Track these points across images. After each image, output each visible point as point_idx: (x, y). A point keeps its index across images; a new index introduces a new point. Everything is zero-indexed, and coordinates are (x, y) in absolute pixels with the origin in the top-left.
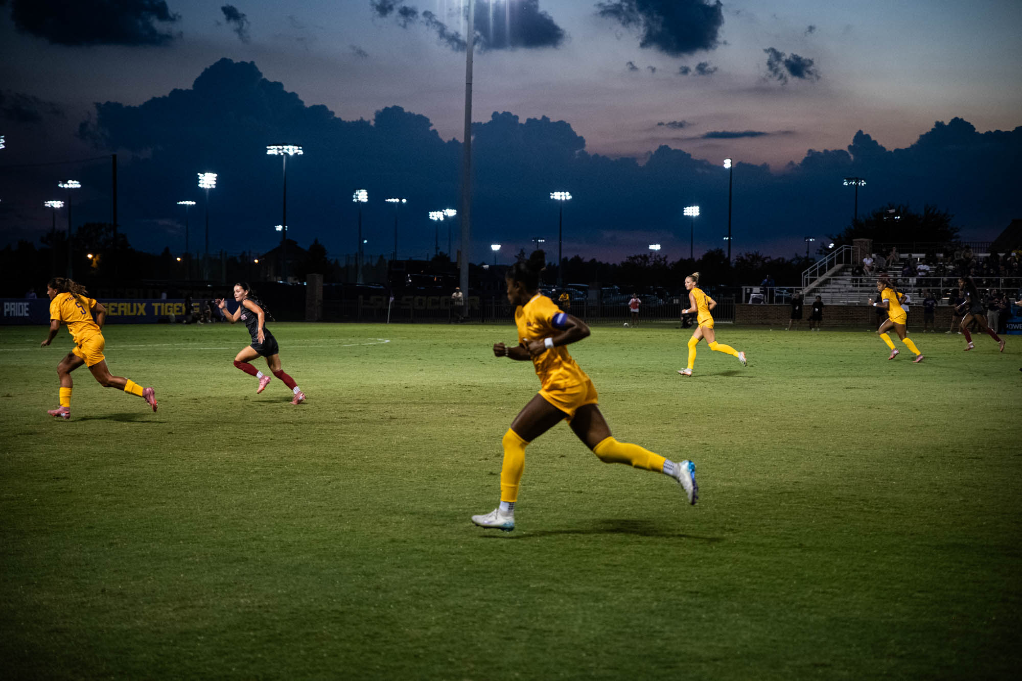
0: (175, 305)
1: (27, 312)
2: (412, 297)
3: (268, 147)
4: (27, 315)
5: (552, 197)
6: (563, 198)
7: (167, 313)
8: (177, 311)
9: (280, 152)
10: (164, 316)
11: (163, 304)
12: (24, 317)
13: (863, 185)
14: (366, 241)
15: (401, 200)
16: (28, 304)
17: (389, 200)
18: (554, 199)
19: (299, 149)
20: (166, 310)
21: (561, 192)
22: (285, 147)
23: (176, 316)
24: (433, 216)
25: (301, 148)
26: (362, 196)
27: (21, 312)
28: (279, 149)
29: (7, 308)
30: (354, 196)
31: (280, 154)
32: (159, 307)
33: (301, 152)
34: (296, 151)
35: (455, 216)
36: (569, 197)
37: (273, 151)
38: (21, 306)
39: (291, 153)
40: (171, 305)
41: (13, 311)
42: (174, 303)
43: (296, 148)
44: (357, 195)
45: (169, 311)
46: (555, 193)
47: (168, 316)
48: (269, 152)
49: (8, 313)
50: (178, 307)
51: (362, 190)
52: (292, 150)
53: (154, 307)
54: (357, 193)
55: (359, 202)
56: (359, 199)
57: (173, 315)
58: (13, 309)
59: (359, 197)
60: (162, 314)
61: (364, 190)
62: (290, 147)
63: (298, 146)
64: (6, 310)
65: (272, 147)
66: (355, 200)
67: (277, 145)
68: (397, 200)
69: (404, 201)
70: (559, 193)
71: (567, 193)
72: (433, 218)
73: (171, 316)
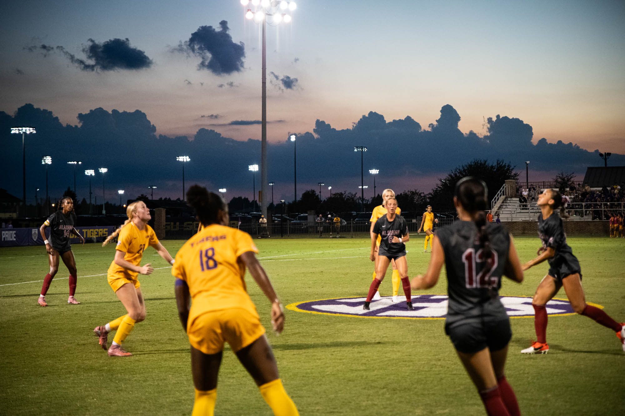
0: (95, 230)
1: (15, 238)
2: (191, 223)
3: (12, 129)
4: (15, 239)
5: (177, 160)
6: (185, 161)
7: (90, 236)
8: (96, 235)
9: (20, 131)
10: (89, 238)
11: (88, 230)
12: (13, 241)
13: (365, 151)
14: (38, 190)
15: (78, 162)
16: (15, 232)
17: (70, 163)
18: (179, 160)
19: (33, 130)
20: (90, 235)
21: (183, 156)
22: (24, 129)
23: (96, 238)
24: (88, 173)
25: (34, 129)
26: (48, 160)
27: (11, 238)
28: (19, 130)
29: (4, 235)
30: (43, 161)
31: (20, 133)
32: (86, 232)
33: (35, 132)
34: (31, 131)
35: (106, 172)
36: (189, 160)
37: (14, 131)
38: (11, 233)
39: (28, 132)
40: (92, 230)
41: (7, 237)
42: (94, 229)
43: (31, 129)
44: (45, 160)
45: (91, 235)
46: (180, 157)
47: (91, 238)
48: (13, 132)
49: (4, 238)
50: (96, 231)
51: (48, 157)
52: (29, 130)
53: (84, 232)
54: (44, 159)
55: (46, 164)
56: (46, 163)
57: (95, 237)
58: (7, 236)
59: (46, 161)
60: (88, 237)
61: (49, 157)
62: (28, 128)
63: (33, 128)
64: (3, 237)
65: (14, 129)
66: (43, 163)
67: (18, 127)
68: (75, 163)
69: (80, 163)
70: (182, 157)
71: (188, 157)
72: (88, 174)
73: (94, 238)
